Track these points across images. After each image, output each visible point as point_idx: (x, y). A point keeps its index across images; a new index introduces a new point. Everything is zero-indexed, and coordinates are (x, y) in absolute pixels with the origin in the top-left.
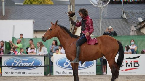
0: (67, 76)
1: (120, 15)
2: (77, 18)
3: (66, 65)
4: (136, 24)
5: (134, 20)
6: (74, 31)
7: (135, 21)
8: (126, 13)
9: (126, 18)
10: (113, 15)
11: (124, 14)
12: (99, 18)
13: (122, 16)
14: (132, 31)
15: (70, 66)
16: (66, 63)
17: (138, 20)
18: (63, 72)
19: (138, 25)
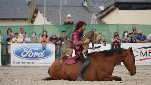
0: (25, 66)
1: (81, 3)
2: (36, 6)
3: (24, 54)
4: (98, 12)
5: (95, 9)
6: (33, 19)
7: (97, 10)
8: (87, 1)
9: (87, 6)
10: (73, 4)
11: (85, 2)
12: (59, 6)
13: (83, 4)
14: (93, 19)
15: (28, 56)
16: (23, 53)
17: (99, 8)
18: (21, 62)
19: (99, 13)
